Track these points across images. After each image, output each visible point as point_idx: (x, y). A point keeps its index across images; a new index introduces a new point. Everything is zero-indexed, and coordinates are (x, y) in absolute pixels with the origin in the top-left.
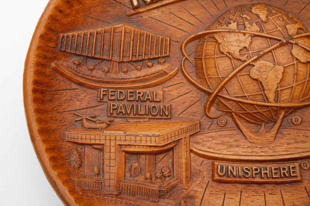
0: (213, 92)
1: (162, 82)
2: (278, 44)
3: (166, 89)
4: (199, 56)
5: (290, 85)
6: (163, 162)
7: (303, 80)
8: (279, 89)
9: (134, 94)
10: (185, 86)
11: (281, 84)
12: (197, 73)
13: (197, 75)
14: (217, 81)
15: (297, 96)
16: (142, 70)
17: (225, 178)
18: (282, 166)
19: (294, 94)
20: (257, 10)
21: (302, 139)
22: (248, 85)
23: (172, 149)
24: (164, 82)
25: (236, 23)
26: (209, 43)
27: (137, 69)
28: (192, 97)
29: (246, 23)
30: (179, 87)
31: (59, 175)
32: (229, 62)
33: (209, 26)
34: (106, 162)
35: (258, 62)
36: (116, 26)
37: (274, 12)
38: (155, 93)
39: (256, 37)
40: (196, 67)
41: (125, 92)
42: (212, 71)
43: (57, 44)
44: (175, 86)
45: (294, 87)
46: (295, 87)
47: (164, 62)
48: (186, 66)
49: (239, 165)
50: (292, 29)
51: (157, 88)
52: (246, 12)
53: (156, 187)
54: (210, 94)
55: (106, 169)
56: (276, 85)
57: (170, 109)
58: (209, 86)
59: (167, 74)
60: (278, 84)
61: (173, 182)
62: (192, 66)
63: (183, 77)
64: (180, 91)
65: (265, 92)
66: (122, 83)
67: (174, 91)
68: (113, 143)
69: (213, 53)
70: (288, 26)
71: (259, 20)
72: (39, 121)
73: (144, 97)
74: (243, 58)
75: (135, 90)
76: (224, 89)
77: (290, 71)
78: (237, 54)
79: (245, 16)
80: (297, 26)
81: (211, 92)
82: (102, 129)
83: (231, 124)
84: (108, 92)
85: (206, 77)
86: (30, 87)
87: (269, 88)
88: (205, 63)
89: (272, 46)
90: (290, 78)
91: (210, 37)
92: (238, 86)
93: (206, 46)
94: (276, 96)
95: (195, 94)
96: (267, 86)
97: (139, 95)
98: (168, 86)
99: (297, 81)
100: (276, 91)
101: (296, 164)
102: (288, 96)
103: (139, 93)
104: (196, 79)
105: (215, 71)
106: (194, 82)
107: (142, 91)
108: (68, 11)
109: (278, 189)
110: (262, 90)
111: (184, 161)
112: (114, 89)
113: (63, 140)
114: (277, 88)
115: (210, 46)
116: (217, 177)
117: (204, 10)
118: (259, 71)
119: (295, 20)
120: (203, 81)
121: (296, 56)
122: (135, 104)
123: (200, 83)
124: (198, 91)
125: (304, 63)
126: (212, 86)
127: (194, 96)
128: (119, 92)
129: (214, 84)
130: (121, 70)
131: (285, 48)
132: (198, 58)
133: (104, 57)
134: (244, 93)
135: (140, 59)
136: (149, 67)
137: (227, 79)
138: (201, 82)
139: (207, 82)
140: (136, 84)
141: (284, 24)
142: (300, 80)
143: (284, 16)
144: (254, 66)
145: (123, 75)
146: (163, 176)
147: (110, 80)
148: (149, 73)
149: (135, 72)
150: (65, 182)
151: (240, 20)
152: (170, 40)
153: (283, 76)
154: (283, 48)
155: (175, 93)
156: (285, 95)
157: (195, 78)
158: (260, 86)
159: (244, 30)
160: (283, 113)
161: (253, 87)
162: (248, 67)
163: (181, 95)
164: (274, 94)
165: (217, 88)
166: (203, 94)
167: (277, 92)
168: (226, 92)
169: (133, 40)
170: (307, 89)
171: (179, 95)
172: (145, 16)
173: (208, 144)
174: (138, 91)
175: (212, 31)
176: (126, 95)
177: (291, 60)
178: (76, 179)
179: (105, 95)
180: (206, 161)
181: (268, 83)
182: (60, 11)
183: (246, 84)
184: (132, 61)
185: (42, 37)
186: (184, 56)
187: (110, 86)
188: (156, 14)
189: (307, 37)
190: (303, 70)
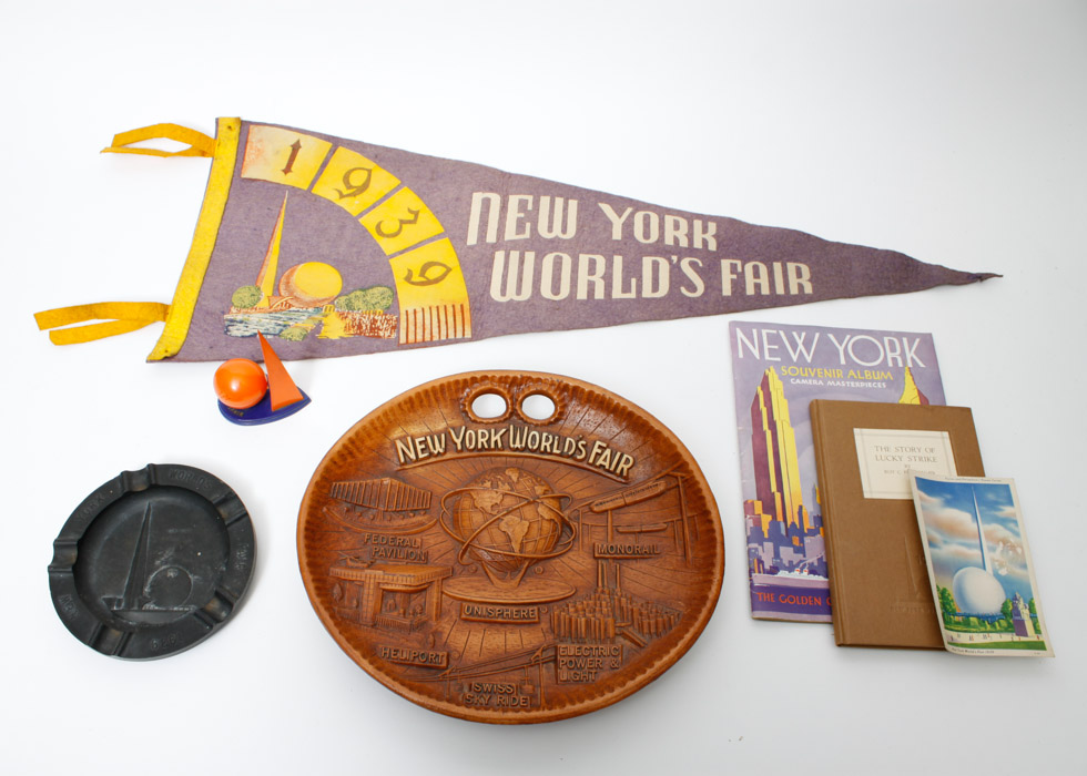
0: (466, 542)
1: (421, 531)
2: (526, 502)
3: (424, 537)
4: (456, 509)
5: (534, 538)
6: (416, 601)
7: (546, 534)
8: (524, 541)
9: (395, 540)
10: (442, 535)
11: (526, 537)
12: (453, 524)
13: (453, 527)
14: (470, 532)
15: (540, 548)
16: (404, 519)
17: (471, 618)
18: (522, 608)
19: (538, 547)
20: (510, 472)
21: (543, 586)
22: (497, 536)
23: (425, 589)
25: (490, 482)
26: (465, 499)
27: (399, 518)
28: (447, 545)
29: (499, 483)
30: (436, 536)
31: (322, 603)
32: (482, 516)
33: (466, 484)
34: (365, 596)
35: (507, 516)
36: (383, 480)
37: (524, 475)
38: (414, 539)
39: (507, 495)
40: (453, 518)
41: (387, 538)
42: (466, 523)
43: (329, 491)
44: (432, 535)
46: (539, 540)
47: (424, 513)
48: (444, 518)
49: (484, 606)
50: (539, 490)
51: (416, 536)
52: (500, 473)
53: (407, 622)
54: (463, 543)
55: (365, 602)
56: (522, 538)
57: (427, 555)
58: (462, 536)
59: (426, 524)
60: (523, 536)
61: (424, 618)
62: (450, 517)
63: (441, 528)
64: (437, 539)
65: (512, 543)
66: (385, 529)
67: (431, 539)
68: (372, 581)
69: (468, 507)
70: (536, 487)
71: (510, 481)
72: (308, 555)
73: (403, 543)
74: (495, 513)
75: (396, 536)
76: (476, 539)
78: (489, 509)
79: (499, 476)
80: (544, 488)
81: (464, 541)
82: (363, 569)
83: (481, 571)
84: (371, 537)
85: (461, 528)
86: (303, 526)
87: (515, 540)
88: (461, 516)
89: (520, 503)
90: (534, 532)
91: (467, 494)
92: (488, 537)
93: (463, 501)
94: (522, 547)
95: (449, 544)
96: (513, 538)
97: (399, 541)
98: (426, 535)
99: (540, 535)
101: (535, 608)
102: (532, 548)
103: (400, 539)
104: (452, 530)
105: (469, 523)
106: (450, 532)
107: (402, 538)
108: (341, 464)
109: (517, 629)
110: (509, 541)
111: (435, 600)
112: (378, 534)
113: (328, 575)
114: (522, 540)
115: (467, 501)
116: (463, 616)
117: (463, 470)
118: (507, 525)
119: (543, 482)
120: (458, 531)
121: (541, 514)
122: (395, 548)
124: (453, 540)
125: (548, 520)
126: (465, 535)
128: (381, 537)
129: (467, 534)
130: (385, 518)
131: (532, 506)
132: (455, 512)
133: (371, 505)
134: (494, 544)
135: (402, 509)
136: (410, 516)
137: (479, 530)
138: (456, 533)
139: (461, 532)
140: (397, 531)
141: (533, 485)
142: (544, 534)
143: (533, 479)
144: (503, 519)
145: (387, 523)
146: (414, 613)
147: (374, 526)
148: (410, 522)
149: (398, 520)
150: (327, 609)
151: (494, 480)
152: (431, 494)
153: (528, 530)
154: (529, 505)
155: (432, 542)
156: (530, 547)
158: (507, 537)
159: (497, 488)
160: (527, 563)
161: (502, 538)
162: (498, 521)
163: (438, 543)
164: (520, 545)
165: (469, 537)
166: (457, 543)
167: (522, 543)
168: (477, 541)
169: (398, 493)
170: (550, 543)
171: (436, 543)
172: (410, 472)
173: (459, 587)
174: (398, 538)
175: (469, 488)
177: (536, 516)
178: (336, 608)
179: (369, 539)
180: (456, 602)
181: (514, 536)
182: (335, 463)
183: (495, 535)
184: (395, 511)
185: (317, 483)
186: (443, 509)
187: (374, 531)
188: (420, 471)
189: (553, 498)
190: (547, 526)
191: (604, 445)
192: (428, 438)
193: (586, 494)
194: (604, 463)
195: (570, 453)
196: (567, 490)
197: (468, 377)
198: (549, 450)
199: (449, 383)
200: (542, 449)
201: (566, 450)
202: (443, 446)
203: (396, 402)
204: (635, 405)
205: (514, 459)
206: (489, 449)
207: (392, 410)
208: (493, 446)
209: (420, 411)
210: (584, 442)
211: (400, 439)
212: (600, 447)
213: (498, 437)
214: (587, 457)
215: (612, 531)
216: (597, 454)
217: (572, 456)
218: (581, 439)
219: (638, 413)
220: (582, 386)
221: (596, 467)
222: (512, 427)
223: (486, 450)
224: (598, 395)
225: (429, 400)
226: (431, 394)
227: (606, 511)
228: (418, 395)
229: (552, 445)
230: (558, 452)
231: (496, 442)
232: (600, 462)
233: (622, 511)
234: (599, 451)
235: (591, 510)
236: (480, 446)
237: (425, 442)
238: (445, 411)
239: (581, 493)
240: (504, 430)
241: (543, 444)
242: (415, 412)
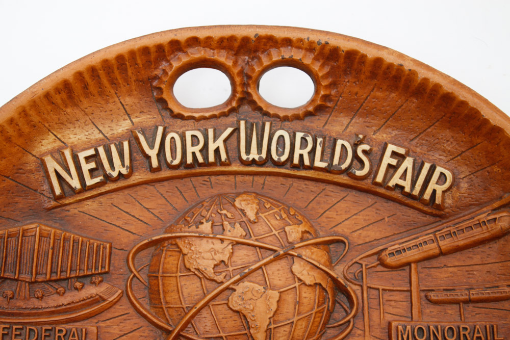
0: (174, 330)
1: (97, 313)
2: (272, 257)
3: (102, 324)
4: (154, 272)
5: (289, 320)
7: (308, 311)
8: (272, 326)
9: (52, 333)
10: (132, 319)
11: (276, 318)
12: (150, 299)
13: (151, 303)
14: (180, 313)
15: (299, 336)
16: (66, 295)
19: (295, 334)
20: (243, 203)
22: (226, 320)
24: (99, 314)
25: (210, 223)
26: (169, 253)
27: (58, 293)
28: (141, 336)
29: (226, 223)
30: (122, 321)
32: (199, 284)
33: (170, 227)
35: (241, 284)
36: (26, 227)
37: (267, 207)
38: (84, 330)
39: (239, 245)
40: (150, 289)
41: (37, 330)
42: (172, 297)
44: (116, 319)
45: (295, 322)
46: (297, 322)
47: (101, 281)
48: (134, 288)
50: (294, 232)
51: (88, 323)
52: (226, 206)
54: (169, 332)
56: (268, 320)
58: (167, 320)
59: (104, 300)
60: (270, 318)
62: (144, 287)
63: (130, 305)
64: (124, 327)
65: (251, 331)
66: (34, 315)
67: (115, 327)
69: (174, 269)
70: (287, 229)
71: (244, 219)
73: (67, 337)
74: (219, 278)
75: (54, 326)
76: (190, 325)
77: (290, 298)
78: (210, 272)
79: (224, 212)
80: (301, 228)
81: (171, 329)
84: (10, 330)
85: (164, 307)
87: (257, 325)
88: (163, 285)
89: (263, 259)
90: (288, 308)
91: (172, 244)
92: (211, 321)
93: (165, 258)
94: (268, 337)
95: (147, 332)
96: (253, 322)
97: (59, 334)
98: (105, 319)
99: (299, 314)
100: (267, 330)
102: (285, 337)
103: (60, 331)
104: (149, 309)
105: (177, 297)
106: (145, 313)
107: (64, 328)
110: (246, 327)
112: (21, 325)
114: (268, 325)
115: (171, 258)
117: (164, 201)
118: (243, 299)
119: (300, 218)
120: (159, 311)
121: (299, 276)
123: (154, 314)
124: (152, 327)
125: (310, 286)
126: (171, 319)
127: (146, 334)
128: (28, 330)
129: (174, 317)
130: (32, 295)
131: (283, 263)
132: (153, 276)
133: (7, 275)
134: (220, 333)
135: (62, 277)
136: (76, 289)
137: (194, 310)
138: (156, 313)
139: (164, 314)
140: (56, 317)
141: (282, 225)
142: (305, 311)
143: (282, 212)
144: (235, 290)
145: (35, 303)
147: (15, 311)
148: (76, 299)
149: (56, 296)
151: (217, 219)
152: (111, 247)
153: (278, 306)
154: (279, 262)
155: (115, 330)
156: (281, 336)
157: (148, 307)
158: (243, 321)
159: (222, 234)
161: (234, 322)
162: (227, 292)
163: (125, 333)
164: (265, 334)
165: (179, 323)
166: (159, 332)
168: (192, 330)
169: (53, 248)
170: (315, 325)
171: (122, 333)
172: (73, 210)
174: (57, 328)
175: (174, 235)
176: (40, 334)
177: (290, 280)
179: (7, 334)
181: (255, 318)
183: (223, 318)
184: (50, 281)
186: (132, 272)
187: (15, 319)
188: (91, 206)
189: (316, 245)
190: (309, 296)
191: (402, 151)
192: (101, 150)
193: (372, 234)
194: (401, 183)
195: (344, 166)
196: (339, 229)
197: (165, 40)
198: (307, 162)
199: (132, 53)
200: (296, 161)
201: (336, 161)
202: (127, 162)
203: (40, 92)
204: (455, 82)
205: (248, 178)
206: (207, 164)
207: (34, 104)
208: (211, 158)
209: (85, 103)
210: (366, 147)
211: (51, 153)
212: (394, 154)
213: (220, 143)
214: (374, 172)
215: (420, 298)
216: (390, 166)
217: (347, 171)
218: (361, 142)
219: (462, 96)
220: (363, 50)
221: (388, 188)
222: (242, 123)
223: (200, 165)
224: (390, 66)
225: (100, 84)
226: (101, 72)
227: (409, 264)
228: (79, 75)
229: (312, 153)
230: (323, 165)
231: (217, 151)
232: (396, 180)
233: (435, 263)
234: (394, 162)
235: (382, 263)
236: (189, 160)
237: (95, 157)
238: (128, 100)
239: (364, 233)
240: (229, 130)
241: (297, 151)
242: (76, 105)
